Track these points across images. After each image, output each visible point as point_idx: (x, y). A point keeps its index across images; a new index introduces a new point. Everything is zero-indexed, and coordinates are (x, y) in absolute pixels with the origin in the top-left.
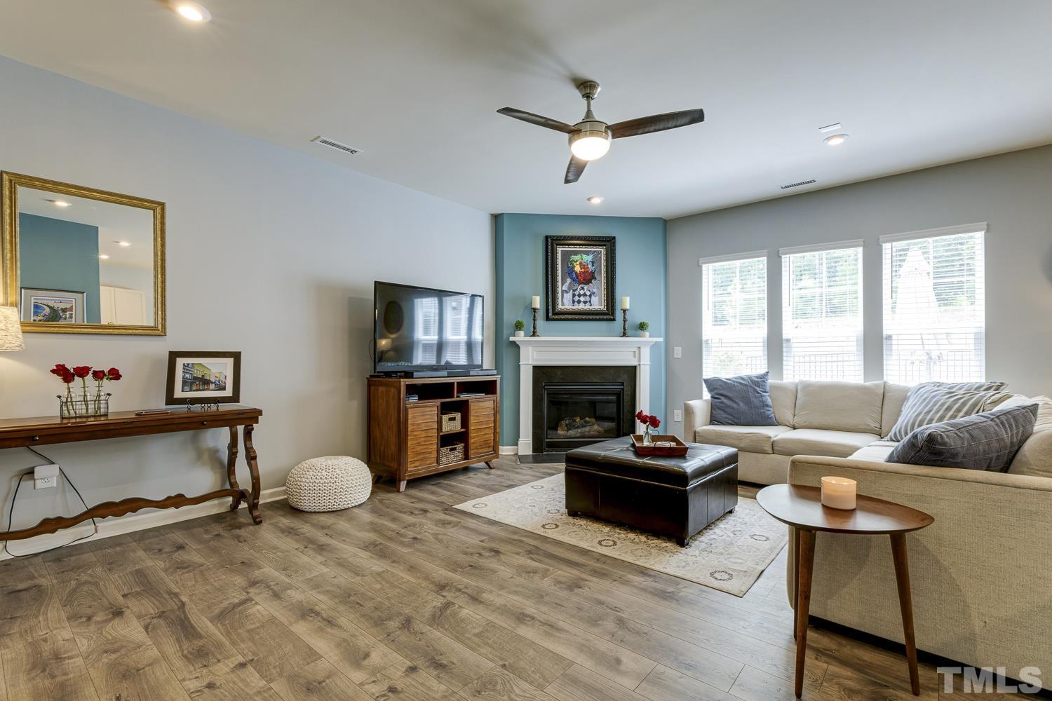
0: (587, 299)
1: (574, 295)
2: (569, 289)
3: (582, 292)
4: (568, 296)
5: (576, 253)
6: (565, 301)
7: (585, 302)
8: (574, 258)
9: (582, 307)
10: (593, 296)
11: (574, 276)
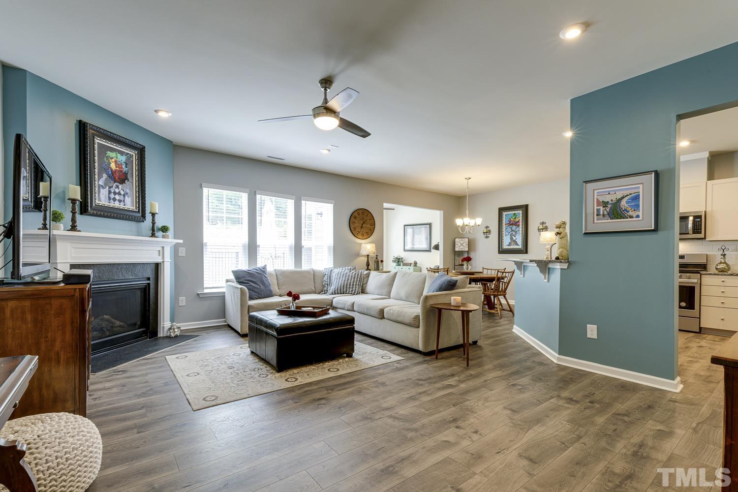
0: (122, 198)
1: (110, 192)
2: (106, 184)
3: (117, 190)
4: (104, 192)
5: (112, 150)
6: (102, 197)
7: (120, 201)
8: (109, 154)
9: (117, 205)
10: (126, 196)
11: (110, 173)
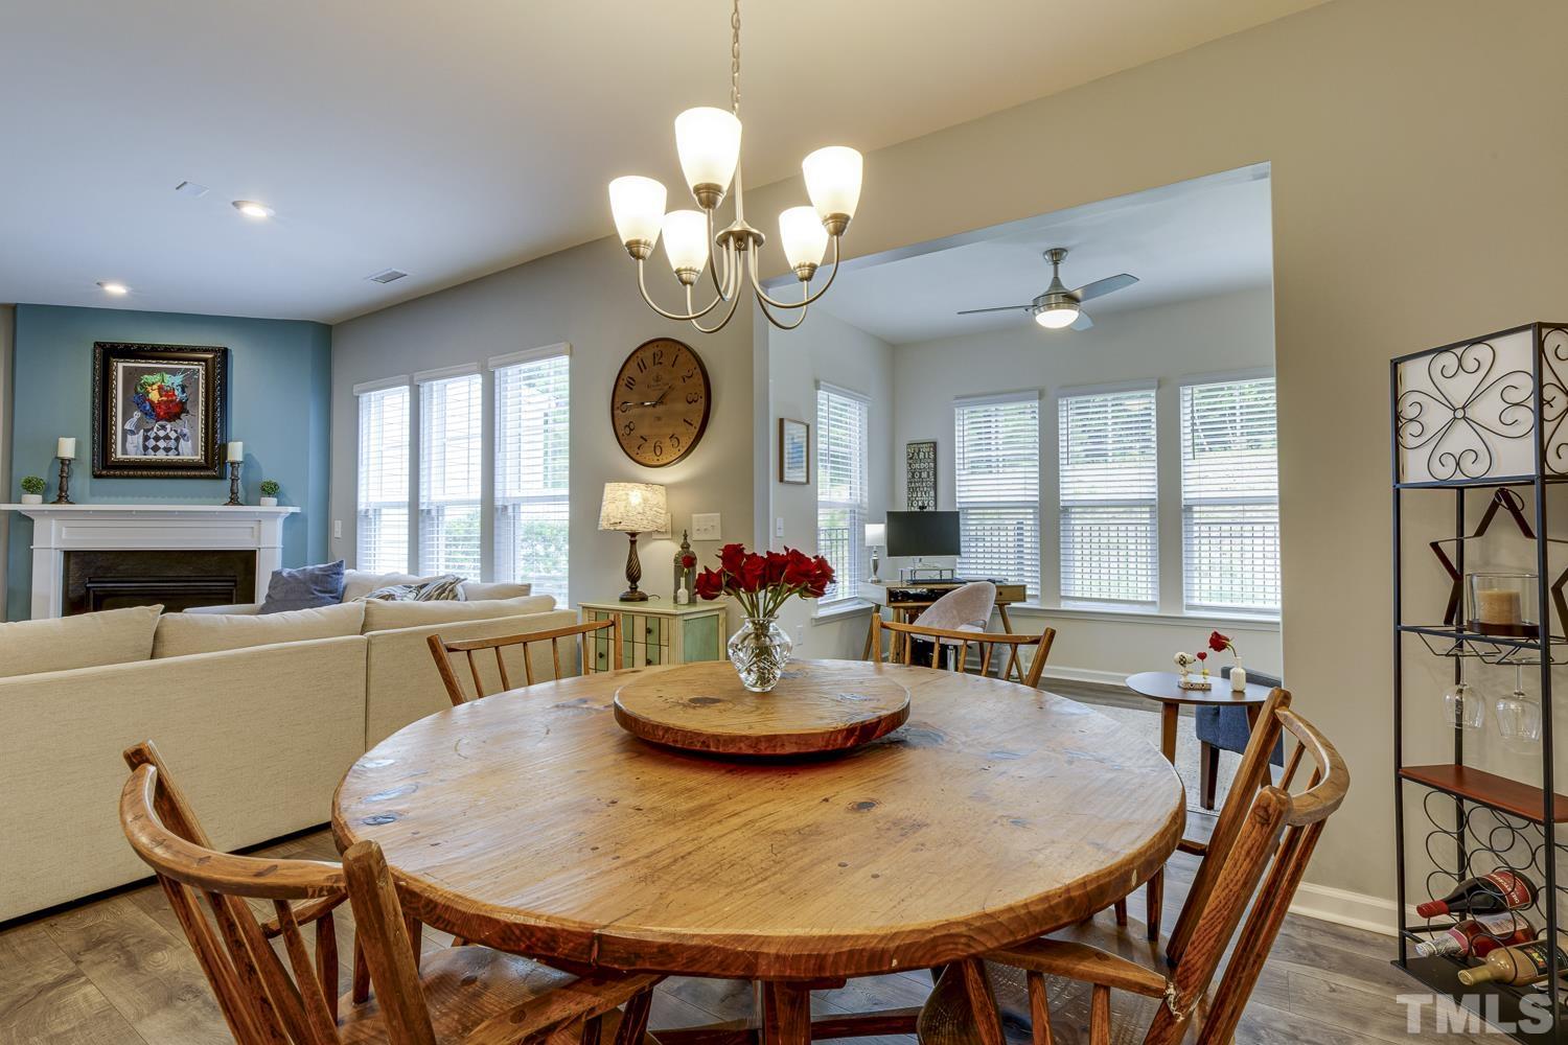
0: (172, 444)
2: (138, 427)
8: (147, 378)
10: (182, 440)
11: (148, 408)
